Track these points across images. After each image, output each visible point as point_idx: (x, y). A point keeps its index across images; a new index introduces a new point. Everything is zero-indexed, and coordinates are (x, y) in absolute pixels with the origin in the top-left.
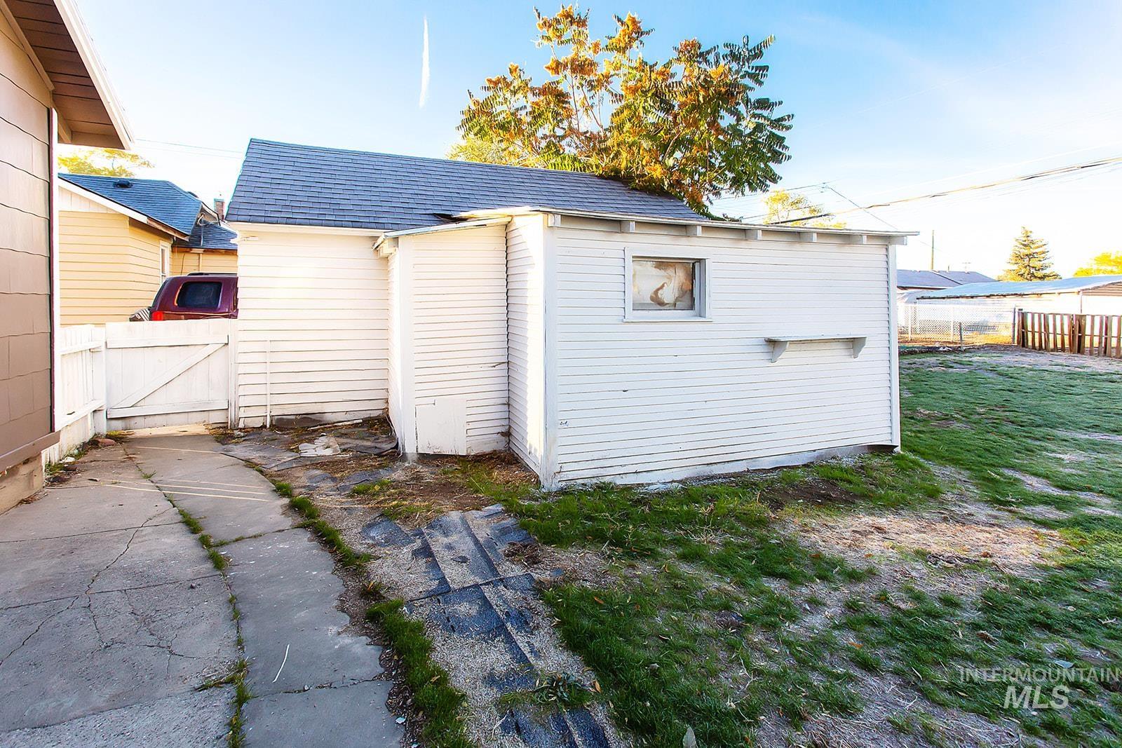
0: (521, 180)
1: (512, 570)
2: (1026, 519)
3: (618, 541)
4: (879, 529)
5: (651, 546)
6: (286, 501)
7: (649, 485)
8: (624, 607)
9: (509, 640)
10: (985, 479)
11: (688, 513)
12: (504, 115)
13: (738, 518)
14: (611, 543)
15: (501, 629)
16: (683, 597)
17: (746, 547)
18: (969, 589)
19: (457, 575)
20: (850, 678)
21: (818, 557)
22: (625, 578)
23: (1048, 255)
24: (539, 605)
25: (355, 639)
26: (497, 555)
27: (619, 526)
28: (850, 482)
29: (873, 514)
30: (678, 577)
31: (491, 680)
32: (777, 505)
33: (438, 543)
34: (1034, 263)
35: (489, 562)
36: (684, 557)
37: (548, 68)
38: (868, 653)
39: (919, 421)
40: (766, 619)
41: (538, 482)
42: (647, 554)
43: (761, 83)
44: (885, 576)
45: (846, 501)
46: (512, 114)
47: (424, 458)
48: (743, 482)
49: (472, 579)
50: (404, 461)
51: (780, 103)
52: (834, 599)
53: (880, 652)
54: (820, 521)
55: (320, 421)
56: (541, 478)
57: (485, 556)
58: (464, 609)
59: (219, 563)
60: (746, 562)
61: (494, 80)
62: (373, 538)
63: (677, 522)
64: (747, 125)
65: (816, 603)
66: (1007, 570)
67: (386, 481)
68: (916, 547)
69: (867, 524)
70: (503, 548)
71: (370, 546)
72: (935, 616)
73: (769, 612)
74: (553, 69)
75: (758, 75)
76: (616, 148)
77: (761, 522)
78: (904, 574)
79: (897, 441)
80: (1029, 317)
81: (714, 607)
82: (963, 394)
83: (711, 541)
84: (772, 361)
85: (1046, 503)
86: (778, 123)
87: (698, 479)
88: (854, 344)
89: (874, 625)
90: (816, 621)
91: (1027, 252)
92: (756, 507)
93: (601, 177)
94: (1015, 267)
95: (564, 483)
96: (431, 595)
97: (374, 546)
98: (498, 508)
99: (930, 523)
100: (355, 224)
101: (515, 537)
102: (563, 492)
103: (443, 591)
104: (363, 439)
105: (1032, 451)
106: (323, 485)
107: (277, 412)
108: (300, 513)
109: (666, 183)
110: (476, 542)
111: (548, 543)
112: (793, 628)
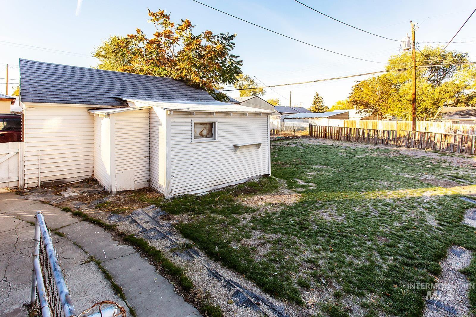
0: (145, 81)
1: (164, 222)
2: (296, 192)
3: (193, 210)
4: (262, 199)
5: (202, 211)
6: (70, 213)
7: (199, 193)
8: (198, 226)
9: (168, 238)
10: (289, 182)
11: (212, 200)
12: (134, 49)
13: (226, 200)
14: (191, 211)
15: (165, 236)
16: (212, 221)
17: (228, 208)
18: (278, 210)
19: (146, 226)
20: (250, 232)
21: (246, 208)
22: (197, 220)
23: (323, 102)
24: (174, 229)
25: (123, 246)
26: (158, 219)
27: (192, 206)
28: (256, 187)
29: (261, 195)
30: (211, 217)
31: (166, 247)
32: (236, 195)
33: (137, 219)
34: (319, 105)
35: (156, 221)
36: (212, 212)
37: (154, 35)
38: (255, 227)
39: (278, 165)
40: (233, 223)
41: (164, 197)
42: (202, 213)
43: (233, 49)
44: (261, 210)
45: (254, 192)
46: (138, 49)
47: (119, 192)
48: (227, 190)
49: (152, 227)
50: (111, 194)
51: (239, 56)
52: (248, 217)
53: (257, 226)
54: (247, 198)
55: (63, 182)
56: (165, 195)
57: (154, 220)
58: (152, 234)
59: (61, 235)
60: (228, 211)
61: (130, 35)
62: (113, 220)
63: (209, 203)
64: (228, 63)
65: (244, 218)
66: (287, 205)
67: (108, 202)
68: (269, 202)
69: (259, 198)
70: (159, 217)
71: (113, 223)
72: (269, 216)
73: (234, 222)
74: (156, 36)
75: (232, 46)
76: (182, 69)
77: (232, 201)
78: (265, 209)
79: (270, 173)
80: (313, 126)
81: (220, 223)
82: (291, 155)
83: (219, 207)
84: (235, 152)
85: (301, 187)
86: (238, 63)
87: (214, 190)
88: (258, 145)
89: (257, 221)
90: (245, 222)
91: (317, 101)
92: (231, 196)
93: (176, 80)
94: (314, 106)
95: (173, 196)
96: (141, 232)
97: (115, 222)
98: (154, 206)
99: (274, 195)
100: (81, 103)
101: (161, 213)
102: (172, 199)
103: (144, 231)
104: (87, 188)
105: (303, 173)
106: (81, 206)
107: (43, 180)
108: (80, 216)
109: (200, 84)
110: (150, 217)
111: (173, 214)
112: (239, 224)
